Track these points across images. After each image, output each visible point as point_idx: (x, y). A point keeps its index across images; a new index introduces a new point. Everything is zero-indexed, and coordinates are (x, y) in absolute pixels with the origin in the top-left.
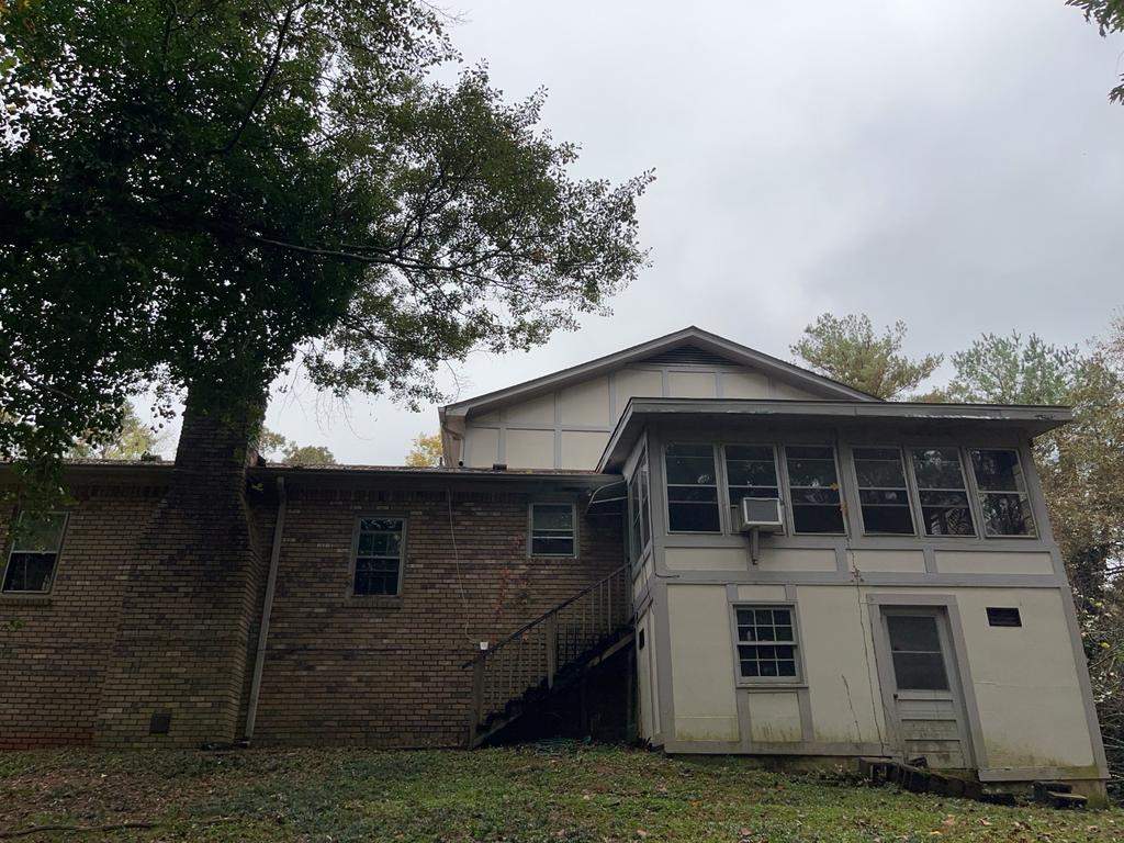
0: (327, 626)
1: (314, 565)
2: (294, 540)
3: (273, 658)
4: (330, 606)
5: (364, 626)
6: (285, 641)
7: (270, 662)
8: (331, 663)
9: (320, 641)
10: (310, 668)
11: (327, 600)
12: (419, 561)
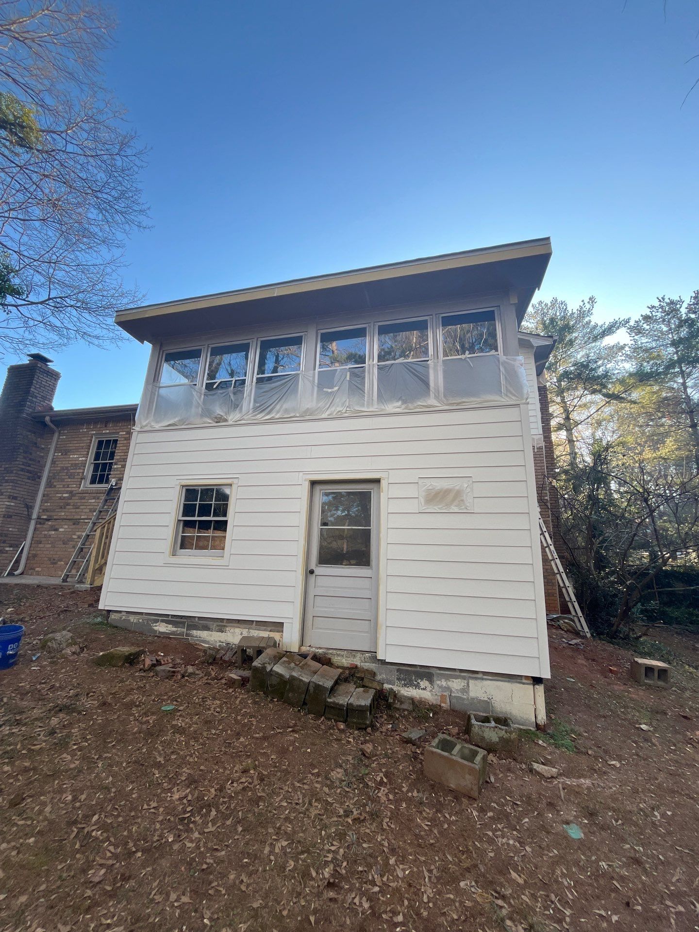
0: (68, 504)
1: (67, 468)
2: (60, 454)
3: (40, 523)
4: (71, 492)
5: (85, 504)
6: (48, 513)
7: (38, 526)
8: (66, 527)
9: (63, 514)
10: (56, 530)
11: (69, 489)
12: (119, 463)
